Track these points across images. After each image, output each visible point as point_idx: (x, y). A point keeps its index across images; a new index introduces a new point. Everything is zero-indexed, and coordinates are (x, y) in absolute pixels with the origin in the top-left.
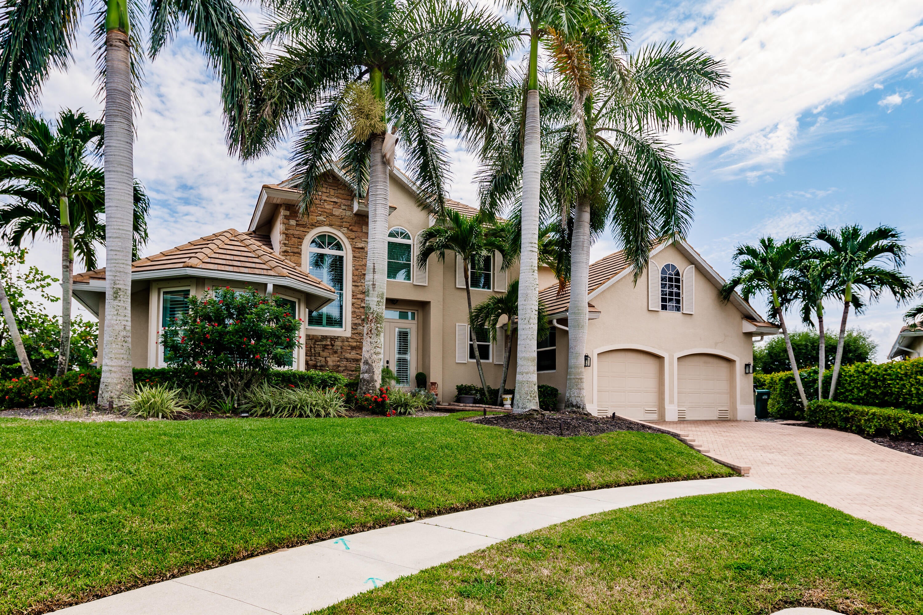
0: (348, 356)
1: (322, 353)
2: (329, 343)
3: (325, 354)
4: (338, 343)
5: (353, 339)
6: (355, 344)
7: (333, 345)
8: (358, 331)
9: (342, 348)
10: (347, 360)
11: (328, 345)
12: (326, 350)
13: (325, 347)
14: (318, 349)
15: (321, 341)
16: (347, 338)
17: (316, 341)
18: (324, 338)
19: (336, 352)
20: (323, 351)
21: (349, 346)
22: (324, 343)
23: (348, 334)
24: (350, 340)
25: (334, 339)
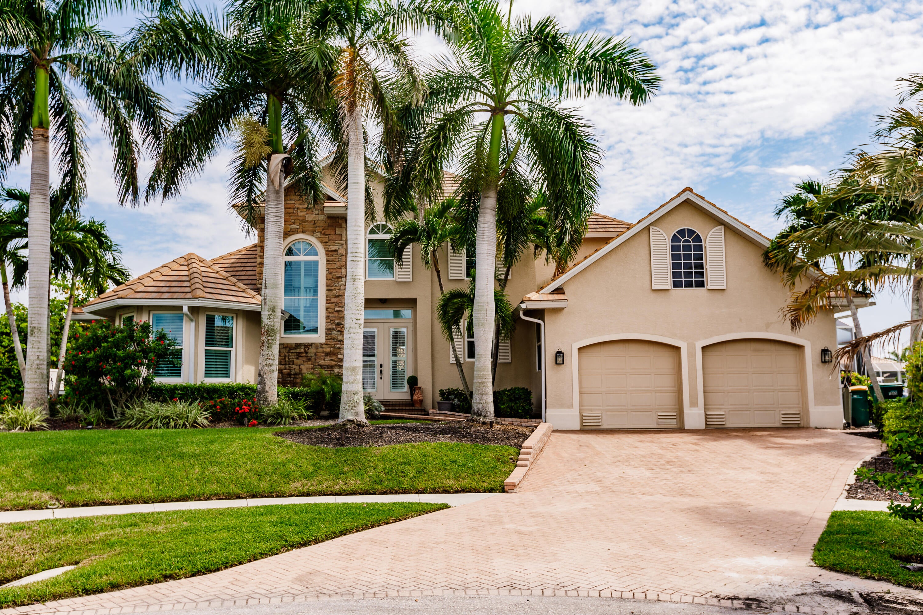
0: (322, 362)
1: (296, 361)
2: (302, 350)
3: (299, 362)
4: (312, 350)
5: (327, 344)
6: (328, 350)
7: (306, 353)
8: (332, 337)
9: (316, 355)
10: (321, 366)
11: (302, 353)
12: (300, 358)
13: (299, 355)
14: (292, 357)
15: (295, 348)
16: (321, 344)
17: (290, 349)
18: (298, 345)
19: (309, 360)
20: (297, 359)
21: (323, 352)
22: (298, 351)
23: (323, 340)
24: (324, 346)
25: (307, 346)
